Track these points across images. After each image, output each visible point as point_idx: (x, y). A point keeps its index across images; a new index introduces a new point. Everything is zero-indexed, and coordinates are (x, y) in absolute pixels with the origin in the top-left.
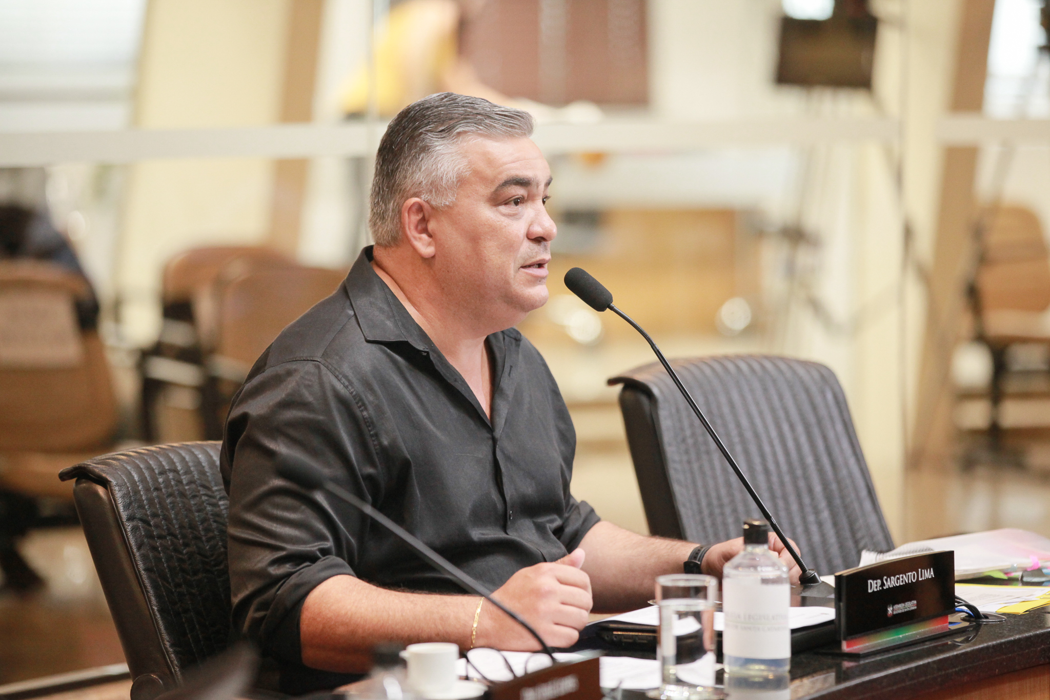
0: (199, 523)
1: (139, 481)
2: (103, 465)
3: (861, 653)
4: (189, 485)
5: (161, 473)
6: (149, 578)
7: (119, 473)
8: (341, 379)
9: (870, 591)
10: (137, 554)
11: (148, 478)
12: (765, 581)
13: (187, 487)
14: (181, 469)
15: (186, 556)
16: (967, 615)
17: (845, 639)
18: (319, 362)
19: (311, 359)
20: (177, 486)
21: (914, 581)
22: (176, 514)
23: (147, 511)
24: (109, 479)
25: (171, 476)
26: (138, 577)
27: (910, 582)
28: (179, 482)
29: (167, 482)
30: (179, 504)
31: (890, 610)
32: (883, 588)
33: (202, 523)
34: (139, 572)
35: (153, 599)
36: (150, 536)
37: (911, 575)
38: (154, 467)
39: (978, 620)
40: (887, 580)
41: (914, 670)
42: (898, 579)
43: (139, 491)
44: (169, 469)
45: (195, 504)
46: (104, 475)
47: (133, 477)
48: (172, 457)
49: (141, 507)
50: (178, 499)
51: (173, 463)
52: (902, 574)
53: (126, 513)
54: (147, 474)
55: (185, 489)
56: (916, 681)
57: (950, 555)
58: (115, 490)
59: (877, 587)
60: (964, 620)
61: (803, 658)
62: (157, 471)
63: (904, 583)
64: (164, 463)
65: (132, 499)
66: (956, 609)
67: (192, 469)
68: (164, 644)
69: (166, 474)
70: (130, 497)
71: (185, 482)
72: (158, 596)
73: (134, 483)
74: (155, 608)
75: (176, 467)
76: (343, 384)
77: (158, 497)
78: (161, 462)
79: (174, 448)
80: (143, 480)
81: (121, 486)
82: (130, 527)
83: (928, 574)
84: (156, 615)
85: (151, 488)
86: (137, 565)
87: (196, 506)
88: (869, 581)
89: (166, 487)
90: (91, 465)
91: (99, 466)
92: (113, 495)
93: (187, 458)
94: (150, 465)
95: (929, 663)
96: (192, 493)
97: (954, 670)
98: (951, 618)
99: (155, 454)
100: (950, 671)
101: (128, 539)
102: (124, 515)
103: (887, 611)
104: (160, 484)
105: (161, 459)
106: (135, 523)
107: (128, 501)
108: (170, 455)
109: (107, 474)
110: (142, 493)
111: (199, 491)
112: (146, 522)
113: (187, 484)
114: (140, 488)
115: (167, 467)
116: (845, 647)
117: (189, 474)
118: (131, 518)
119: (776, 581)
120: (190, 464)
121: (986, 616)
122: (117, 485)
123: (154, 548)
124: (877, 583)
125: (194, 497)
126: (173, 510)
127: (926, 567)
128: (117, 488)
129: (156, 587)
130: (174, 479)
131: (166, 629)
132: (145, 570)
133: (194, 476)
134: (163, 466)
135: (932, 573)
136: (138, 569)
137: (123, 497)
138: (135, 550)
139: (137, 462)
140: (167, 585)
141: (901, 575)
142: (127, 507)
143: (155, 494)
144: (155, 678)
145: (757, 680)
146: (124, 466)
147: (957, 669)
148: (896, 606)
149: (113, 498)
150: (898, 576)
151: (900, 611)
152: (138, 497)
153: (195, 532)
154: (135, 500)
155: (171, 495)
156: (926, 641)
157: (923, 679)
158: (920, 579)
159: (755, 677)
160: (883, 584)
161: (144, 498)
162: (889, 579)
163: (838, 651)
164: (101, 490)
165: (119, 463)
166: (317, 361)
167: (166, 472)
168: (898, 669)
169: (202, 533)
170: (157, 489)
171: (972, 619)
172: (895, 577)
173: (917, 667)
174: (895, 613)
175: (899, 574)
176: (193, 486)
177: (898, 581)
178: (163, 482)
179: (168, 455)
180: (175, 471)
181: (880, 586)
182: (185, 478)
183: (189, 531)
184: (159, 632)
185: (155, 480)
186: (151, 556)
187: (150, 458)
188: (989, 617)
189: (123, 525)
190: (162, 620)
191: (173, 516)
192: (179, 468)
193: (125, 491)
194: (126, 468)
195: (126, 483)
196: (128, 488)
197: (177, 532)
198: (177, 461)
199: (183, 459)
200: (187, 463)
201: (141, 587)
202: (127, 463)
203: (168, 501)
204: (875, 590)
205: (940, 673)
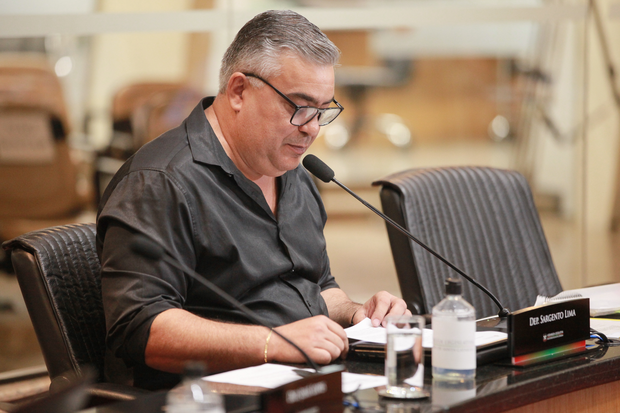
0: (94, 277)
1: (55, 250)
2: (31, 239)
3: (523, 365)
4: (87, 252)
5: (69, 244)
6: (62, 314)
7: (42, 244)
8: (178, 185)
9: (531, 325)
10: (54, 298)
11: (61, 248)
12: (460, 319)
13: (86, 253)
14: (82, 241)
15: (85, 299)
16: (599, 340)
17: (514, 356)
18: (164, 173)
19: (159, 170)
20: (79, 252)
21: (561, 318)
22: (79, 272)
23: (60, 270)
24: (35, 248)
25: (76, 245)
26: (54, 313)
27: (559, 319)
28: (81, 250)
29: (73, 249)
30: (81, 264)
31: (545, 337)
32: (540, 323)
33: (96, 277)
34: (55, 310)
35: (64, 327)
36: (62, 286)
37: (560, 314)
38: (65, 240)
39: (606, 343)
40: (543, 318)
41: (558, 377)
42: (551, 317)
43: (55, 257)
44: (74, 241)
45: (91, 264)
46: (32, 246)
47: (51, 247)
48: (77, 233)
49: (56, 266)
50: (80, 261)
51: (77, 237)
52: (554, 313)
53: (46, 271)
54: (60, 245)
55: (85, 254)
56: (559, 384)
57: (587, 301)
58: (39, 256)
59: (536, 322)
60: (597, 343)
61: (486, 368)
62: (66, 243)
63: (555, 320)
64: (71, 237)
65: (50, 262)
66: (591, 336)
67: (89, 241)
68: (72, 357)
69: (73, 245)
70: (49, 260)
71: (84, 250)
72: (68, 326)
73: (51, 251)
74: (66, 333)
75: (79, 240)
76: (179, 188)
77: (67, 260)
78: (69, 237)
79: (78, 227)
80: (58, 249)
81: (43, 253)
82: (49, 280)
83: (572, 313)
84: (67, 338)
85: (62, 254)
86: (54, 305)
87: (92, 265)
88: (531, 319)
89: (73, 253)
90: (23, 239)
91: (28, 240)
92: (38, 259)
93: (86, 234)
94: (62, 239)
95: (568, 373)
96: (89, 257)
97: (586, 377)
98: (587, 342)
99: (65, 232)
100: (583, 377)
101: (48, 288)
102: (45, 272)
103: (543, 338)
104: (68, 251)
105: (69, 235)
106: (52, 278)
107: (47, 263)
108: (75, 232)
109: (34, 245)
110: (57, 258)
111: (94, 255)
112: (60, 277)
113: (86, 251)
114: (55, 254)
115: (73, 240)
116: (514, 361)
117: (87, 244)
118: (49, 275)
119: (467, 318)
120: (88, 238)
121: (611, 341)
122: (40, 253)
123: (65, 294)
124: (536, 320)
125: (91, 259)
126: (77, 268)
127: (570, 309)
128: (40, 255)
129: (66, 319)
130: (77, 248)
131: (73, 347)
132: (58, 309)
133: (91, 246)
134: (71, 239)
135: (574, 313)
136: (55, 308)
137: (44, 261)
138: (52, 296)
139: (53, 237)
140: (73, 318)
141: (553, 315)
142: (47, 267)
143: (65, 258)
144: (66, 379)
145: (454, 383)
146: (45, 240)
147: (588, 376)
148: (549, 335)
149: (38, 261)
150: (550, 315)
151: (552, 338)
152: (54, 260)
153: (91, 282)
154: (52, 262)
155: (76, 258)
156: (569, 357)
157: (565, 383)
158: (566, 317)
159: (452, 381)
160: (540, 321)
161: (58, 261)
162: (544, 317)
163: (509, 364)
164: (29, 256)
165: (42, 238)
166: (163, 172)
167: (72, 243)
168: (547, 376)
169: (96, 283)
170: (67, 255)
171: (602, 343)
172: (548, 315)
173: (561, 375)
174: (548, 339)
175: (551, 314)
176: (90, 252)
177: (551, 318)
178: (71, 250)
179: (73, 231)
180: (78, 242)
181: (538, 322)
182: (85, 248)
183: (88, 282)
184: (68, 349)
185: (65, 248)
186: (63, 299)
187: (62, 235)
188: (614, 342)
189: (45, 279)
190: (70, 341)
191: (77, 272)
192: (81, 240)
193: (45, 257)
194: (46, 242)
195: (46, 252)
196: (48, 254)
197: (80, 283)
198: (79, 236)
199: (84, 234)
200: (86, 237)
201: (56, 320)
202: (47, 238)
203: (74, 262)
204: (535, 324)
205: (576, 379)
